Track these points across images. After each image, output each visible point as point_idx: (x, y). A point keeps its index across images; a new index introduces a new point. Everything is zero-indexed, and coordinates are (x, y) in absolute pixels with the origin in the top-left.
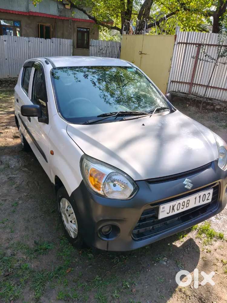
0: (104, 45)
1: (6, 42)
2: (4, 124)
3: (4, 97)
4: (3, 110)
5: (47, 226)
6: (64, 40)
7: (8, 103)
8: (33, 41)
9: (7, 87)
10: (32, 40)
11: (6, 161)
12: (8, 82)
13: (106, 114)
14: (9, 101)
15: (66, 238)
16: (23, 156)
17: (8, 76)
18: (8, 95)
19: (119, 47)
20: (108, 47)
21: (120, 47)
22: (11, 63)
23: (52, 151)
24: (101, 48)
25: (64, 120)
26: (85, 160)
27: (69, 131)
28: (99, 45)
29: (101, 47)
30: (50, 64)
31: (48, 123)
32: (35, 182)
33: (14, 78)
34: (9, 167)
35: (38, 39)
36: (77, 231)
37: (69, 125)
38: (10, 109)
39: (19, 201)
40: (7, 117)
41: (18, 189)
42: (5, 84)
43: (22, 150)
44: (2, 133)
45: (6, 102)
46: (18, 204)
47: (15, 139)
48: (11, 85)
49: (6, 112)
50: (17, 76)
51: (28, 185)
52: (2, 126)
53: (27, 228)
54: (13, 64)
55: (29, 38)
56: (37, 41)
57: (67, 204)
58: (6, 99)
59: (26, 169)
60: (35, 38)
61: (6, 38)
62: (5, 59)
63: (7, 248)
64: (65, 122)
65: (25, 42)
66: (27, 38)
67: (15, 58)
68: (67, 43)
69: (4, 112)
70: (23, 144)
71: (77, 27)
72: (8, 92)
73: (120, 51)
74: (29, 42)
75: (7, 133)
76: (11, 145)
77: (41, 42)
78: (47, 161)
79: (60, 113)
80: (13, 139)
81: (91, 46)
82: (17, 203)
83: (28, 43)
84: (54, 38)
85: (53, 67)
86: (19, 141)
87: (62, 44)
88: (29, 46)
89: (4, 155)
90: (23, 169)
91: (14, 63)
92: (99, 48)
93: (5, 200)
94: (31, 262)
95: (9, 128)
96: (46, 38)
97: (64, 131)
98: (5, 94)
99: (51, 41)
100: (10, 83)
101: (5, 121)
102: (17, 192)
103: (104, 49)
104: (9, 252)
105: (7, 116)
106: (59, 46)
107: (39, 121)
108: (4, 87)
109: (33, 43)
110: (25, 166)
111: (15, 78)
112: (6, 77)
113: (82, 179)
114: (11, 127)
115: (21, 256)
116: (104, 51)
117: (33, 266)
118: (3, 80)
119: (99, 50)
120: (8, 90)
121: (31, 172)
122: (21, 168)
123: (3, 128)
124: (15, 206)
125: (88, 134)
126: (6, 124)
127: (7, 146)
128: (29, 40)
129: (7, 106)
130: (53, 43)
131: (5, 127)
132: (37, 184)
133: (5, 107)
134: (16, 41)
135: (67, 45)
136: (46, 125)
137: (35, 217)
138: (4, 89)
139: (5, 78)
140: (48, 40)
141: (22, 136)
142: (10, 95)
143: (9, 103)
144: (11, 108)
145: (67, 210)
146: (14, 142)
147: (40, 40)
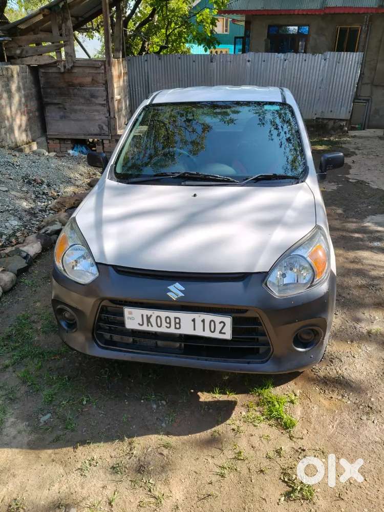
1: (250, 63)
6: (347, 54)
8: (291, 59)
10: (290, 57)
35: (300, 56)
55: (286, 54)
56: (298, 58)
60: (295, 55)
61: (251, 57)
65: (279, 60)
66: (283, 55)
68: (351, 59)
74: (285, 60)
77: (305, 60)
83: (283, 63)
87: (341, 61)
88: (285, 67)
99: (323, 57)
106: (335, 65)
109: (291, 62)
128: (285, 57)
130: (325, 60)
134: (264, 61)
135: (350, 62)
140: (317, 56)
147: (304, 57)
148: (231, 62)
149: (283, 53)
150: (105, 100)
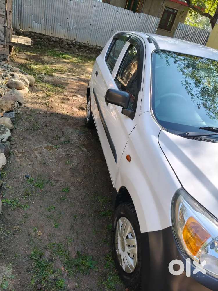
0: (191, 30)
1: (96, 7)
2: (73, 91)
3: (79, 62)
4: (75, 75)
5: (94, 233)
6: (152, 17)
7: (81, 69)
8: (121, 12)
9: (84, 52)
10: (120, 10)
11: (68, 133)
12: (86, 48)
13: (212, 128)
14: (83, 68)
15: (113, 261)
16: (84, 133)
17: (88, 42)
18: (82, 61)
19: (206, 37)
20: (195, 34)
21: (208, 37)
22: (94, 29)
23: (129, 155)
24: (186, 34)
25: (156, 122)
26: (181, 198)
27: (161, 141)
28: (186, 30)
29: (188, 33)
30: (153, 43)
31: (132, 118)
32: (91, 168)
33: (92, 45)
34: (69, 141)
35: (126, 11)
36: (133, 270)
37: (163, 132)
38: (82, 76)
39: (70, 187)
40: (78, 84)
41: (73, 171)
42: (83, 49)
43: (85, 126)
44: (70, 100)
45: (79, 67)
46: (69, 191)
47: (81, 110)
48: (88, 51)
49: (77, 77)
50: (96, 43)
51: (84, 170)
52: (72, 92)
53: (72, 227)
54: (95, 31)
55: (118, 8)
57: (129, 230)
58: (80, 64)
59: (85, 149)
60: (124, 9)
61: (97, 4)
62: (90, 25)
63: (46, 248)
64: (158, 125)
65: (114, 11)
66: (116, 8)
67: (99, 26)
68: (153, 21)
69: (76, 77)
70: (88, 119)
71: (166, 7)
72: (83, 58)
73: (207, 41)
74: (117, 12)
75: (75, 101)
76: (75, 115)
77: (129, 15)
78: (116, 162)
79: (152, 111)
80: (79, 109)
81: (178, 29)
82: (68, 189)
83: (116, 14)
84: (143, 13)
85: (156, 48)
86: (84, 114)
87: (148, 21)
88: (116, 16)
89: (68, 125)
90: (82, 149)
91: (97, 31)
92: (185, 33)
93: (57, 181)
94: (68, 279)
95: (76, 96)
96: (134, 11)
97: (155, 139)
98: (81, 59)
99: (139, 16)
100: (87, 50)
101: (75, 87)
102: (71, 174)
103: (189, 35)
104: (47, 254)
105: (78, 82)
106: (145, 22)
107: (122, 113)
108: (81, 52)
109: (120, 14)
110: (85, 146)
111: (94, 45)
112: (86, 42)
113: (171, 225)
114: (79, 96)
115: (59, 265)
116: (189, 38)
117: (69, 287)
118: (82, 45)
119: (184, 35)
120: (85, 56)
121: (90, 155)
122: (81, 147)
123: (72, 94)
124: (66, 192)
125: (187, 153)
126: (75, 91)
127: (71, 115)
128: (118, 10)
129: (79, 72)
130: (140, 17)
131: (74, 94)
132: (92, 172)
133: (77, 73)
134: (104, 9)
135: (153, 22)
136: (130, 120)
137: (84, 216)
138: (81, 54)
139: (84, 44)
140: (136, 14)
141: (89, 111)
142: (84, 61)
143: (83, 69)
144: (83, 74)
145: (127, 237)
146: (79, 114)
147: (128, 13)
148: (83, 3)
149: (117, 6)
150: (3, 12)
